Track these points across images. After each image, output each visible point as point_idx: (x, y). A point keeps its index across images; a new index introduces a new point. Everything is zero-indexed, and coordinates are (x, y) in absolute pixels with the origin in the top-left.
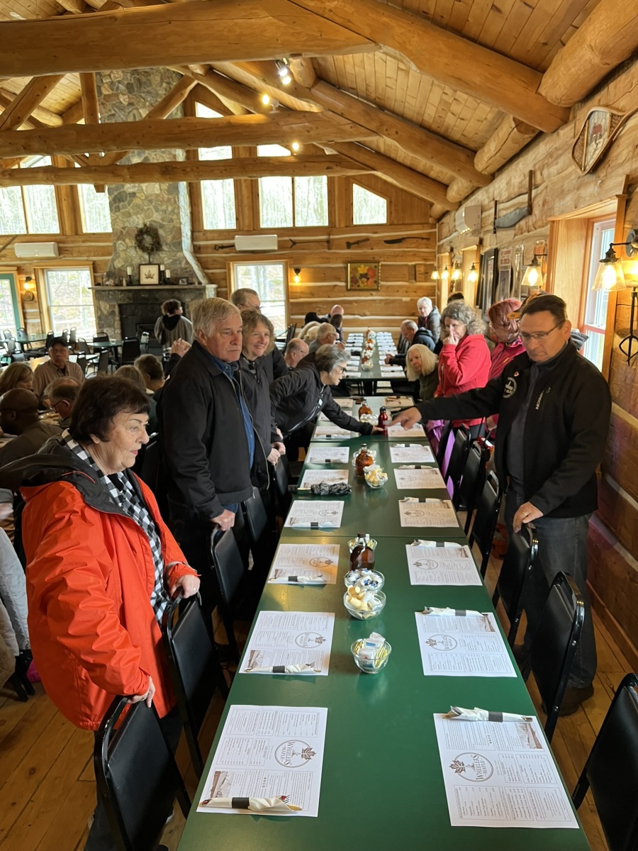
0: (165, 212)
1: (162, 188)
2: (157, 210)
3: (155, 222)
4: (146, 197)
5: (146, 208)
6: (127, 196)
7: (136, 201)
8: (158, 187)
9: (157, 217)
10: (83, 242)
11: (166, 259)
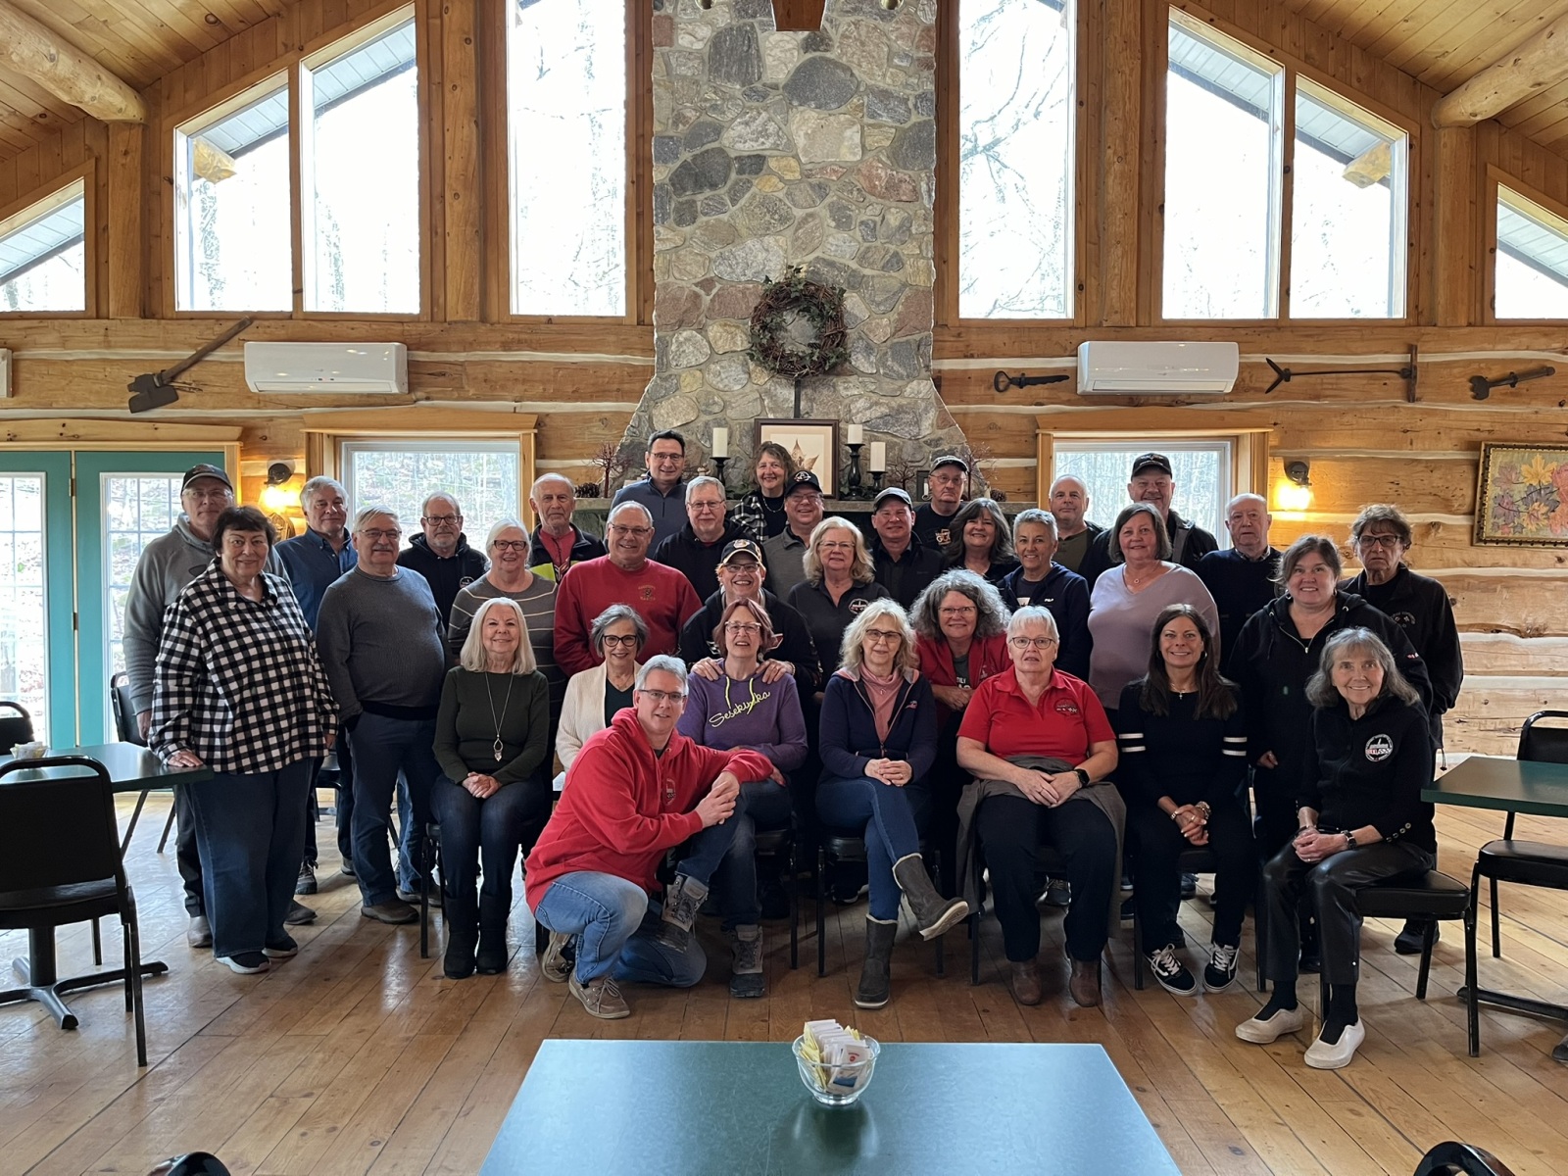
0: (871, 228)
1: (869, 141)
2: (843, 222)
3: (831, 264)
4: (807, 175)
5: (799, 213)
6: (728, 167)
7: (765, 186)
8: (857, 138)
9: (839, 247)
10: (506, 346)
11: (861, 404)
